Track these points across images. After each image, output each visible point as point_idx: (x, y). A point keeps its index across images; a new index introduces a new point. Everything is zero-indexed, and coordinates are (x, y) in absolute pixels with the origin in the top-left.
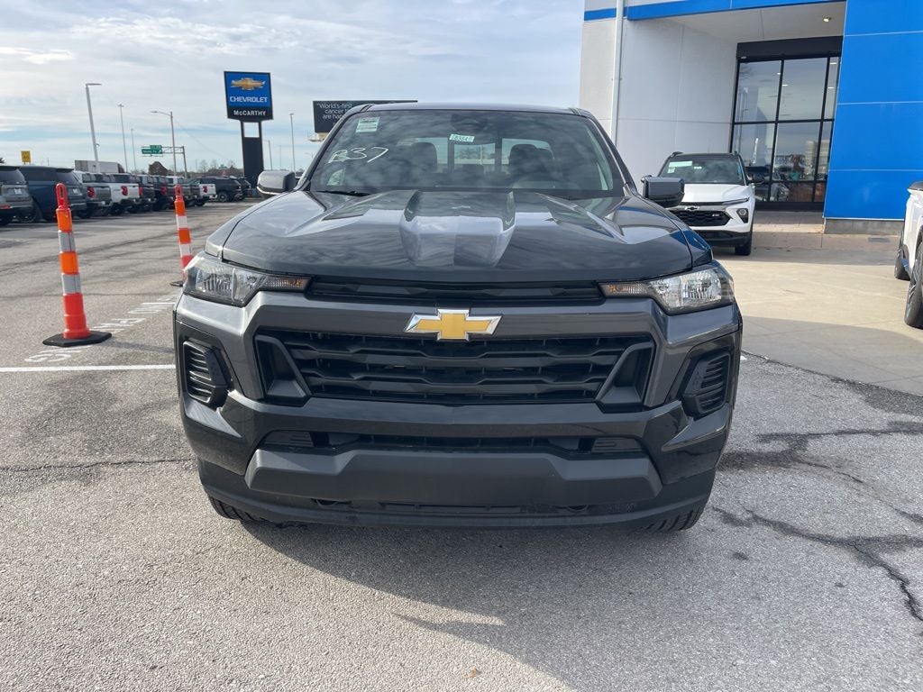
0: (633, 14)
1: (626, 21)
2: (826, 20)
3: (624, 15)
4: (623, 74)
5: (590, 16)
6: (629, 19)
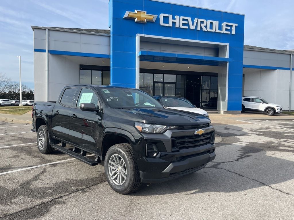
0: (51, 52)
1: (49, 54)
2: (103, 62)
3: (49, 52)
4: (49, 69)
5: (36, 50)
6: (50, 53)
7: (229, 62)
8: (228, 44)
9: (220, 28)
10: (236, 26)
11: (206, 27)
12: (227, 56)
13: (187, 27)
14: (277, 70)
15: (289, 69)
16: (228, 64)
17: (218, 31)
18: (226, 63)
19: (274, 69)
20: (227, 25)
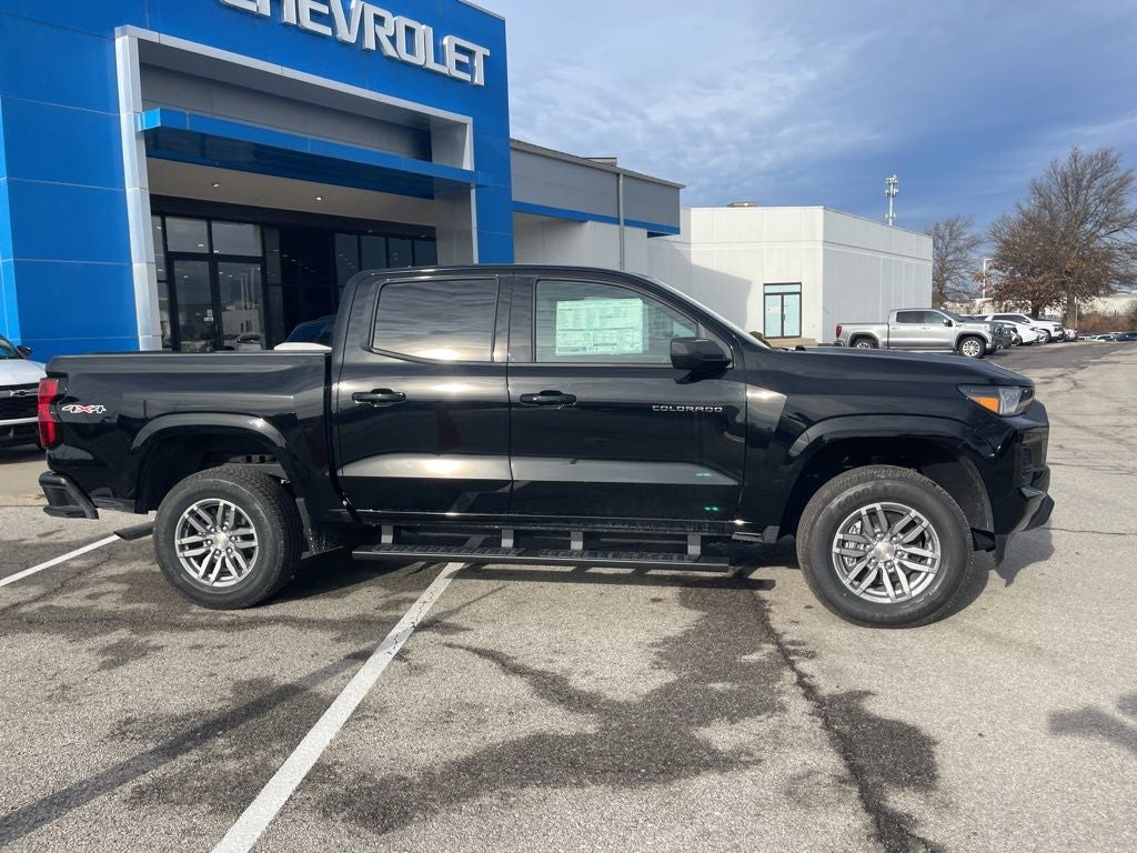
7: (477, 187)
8: (469, 120)
9: (439, 55)
10: (484, 56)
11: (393, 39)
12: (468, 164)
13: (327, 31)
14: (589, 224)
15: (617, 221)
16: (473, 192)
17: (432, 65)
18: (468, 187)
19: (580, 218)
20: (459, 49)
